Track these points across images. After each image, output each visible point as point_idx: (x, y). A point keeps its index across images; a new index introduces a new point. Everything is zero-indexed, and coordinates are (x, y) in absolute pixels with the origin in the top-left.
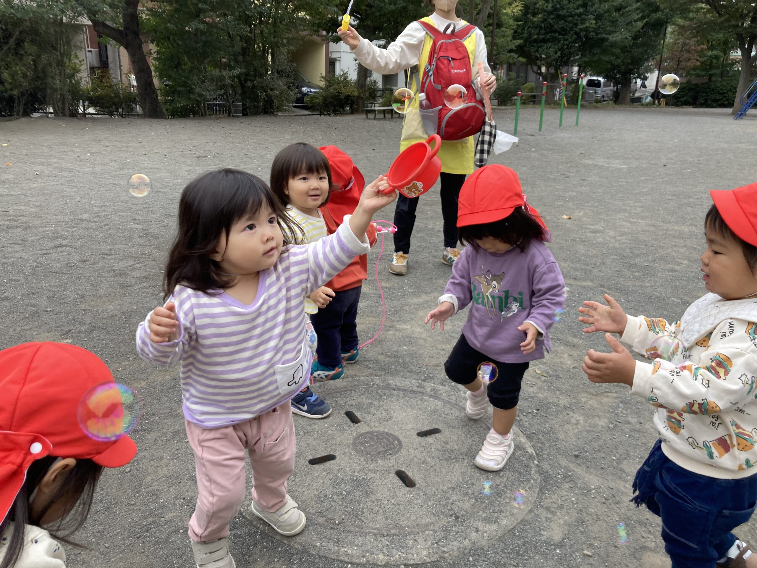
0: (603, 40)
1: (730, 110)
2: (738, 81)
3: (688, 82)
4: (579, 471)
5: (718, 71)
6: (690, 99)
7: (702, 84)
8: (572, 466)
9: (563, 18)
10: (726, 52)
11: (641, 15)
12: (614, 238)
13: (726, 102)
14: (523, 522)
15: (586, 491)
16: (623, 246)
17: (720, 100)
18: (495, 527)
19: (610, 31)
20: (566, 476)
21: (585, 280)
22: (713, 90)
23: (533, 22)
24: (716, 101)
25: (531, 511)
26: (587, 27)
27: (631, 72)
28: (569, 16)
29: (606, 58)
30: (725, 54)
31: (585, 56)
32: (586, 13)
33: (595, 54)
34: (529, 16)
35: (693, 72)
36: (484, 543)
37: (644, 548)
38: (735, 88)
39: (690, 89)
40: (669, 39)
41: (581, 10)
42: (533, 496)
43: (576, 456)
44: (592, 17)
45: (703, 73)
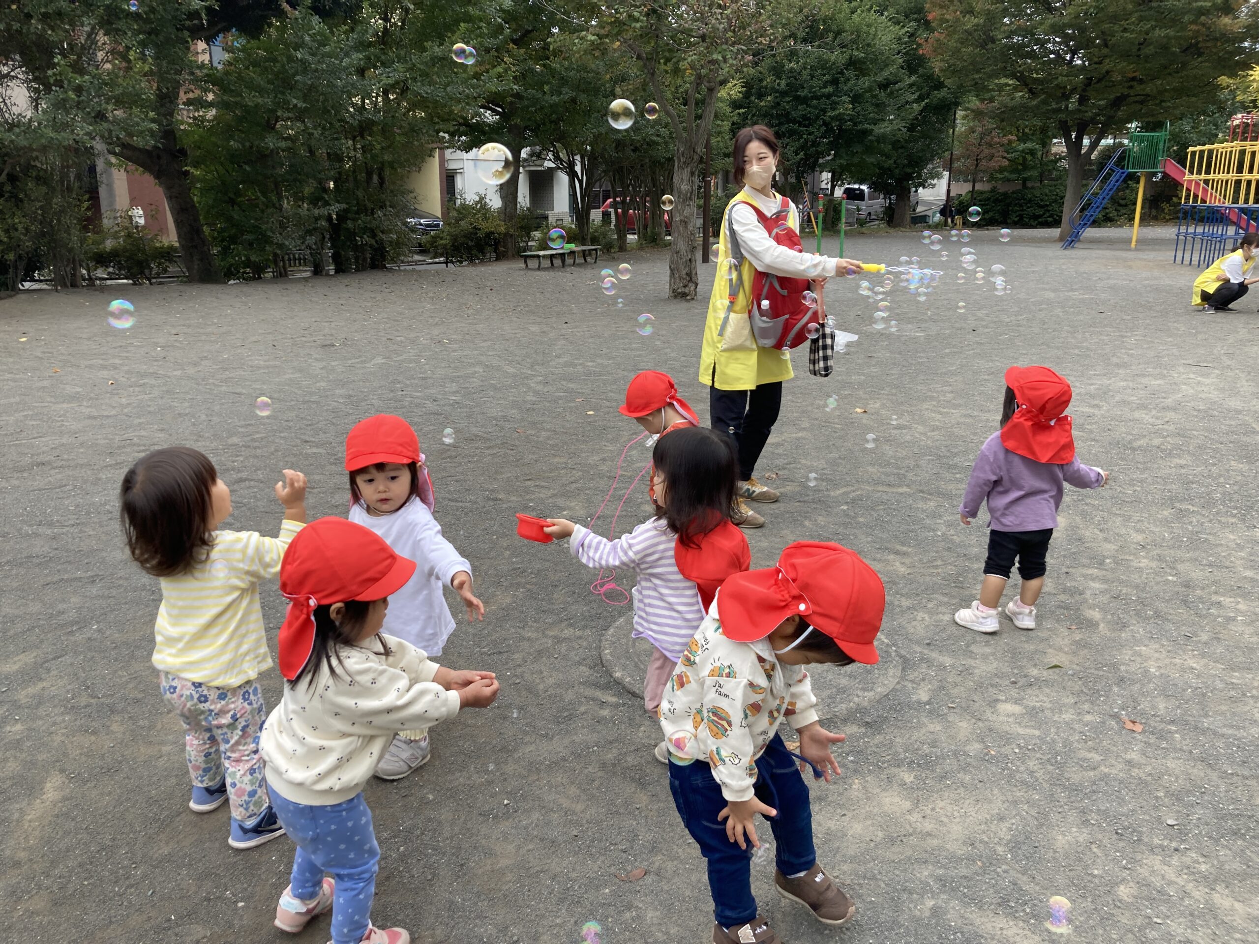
0: (865, 133)
1: (1056, 232)
2: (1065, 186)
3: (993, 190)
4: (934, 655)
5: (1035, 173)
6: (997, 216)
7: (1013, 193)
8: (926, 651)
9: (804, 101)
10: (1045, 144)
11: (917, 94)
12: (925, 434)
13: (1050, 219)
14: (893, 690)
15: (942, 668)
16: (938, 443)
17: (1040, 216)
18: (872, 694)
19: (874, 119)
20: (922, 659)
21: (900, 486)
22: (1030, 201)
23: (759, 109)
24: (1035, 217)
25: (898, 683)
26: (840, 114)
27: (909, 177)
28: (812, 98)
29: (871, 160)
30: (1044, 147)
31: (841, 157)
32: (837, 93)
33: (854, 154)
34: (753, 98)
35: (999, 175)
36: (866, 704)
37: (997, 700)
38: (1062, 198)
39: (996, 201)
40: (961, 126)
41: (830, 89)
42: (899, 673)
43: (928, 644)
44: (848, 99)
45: (1014, 176)
